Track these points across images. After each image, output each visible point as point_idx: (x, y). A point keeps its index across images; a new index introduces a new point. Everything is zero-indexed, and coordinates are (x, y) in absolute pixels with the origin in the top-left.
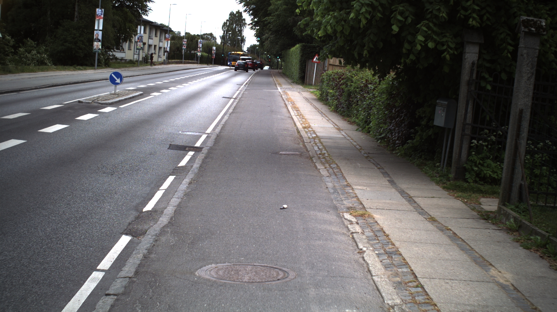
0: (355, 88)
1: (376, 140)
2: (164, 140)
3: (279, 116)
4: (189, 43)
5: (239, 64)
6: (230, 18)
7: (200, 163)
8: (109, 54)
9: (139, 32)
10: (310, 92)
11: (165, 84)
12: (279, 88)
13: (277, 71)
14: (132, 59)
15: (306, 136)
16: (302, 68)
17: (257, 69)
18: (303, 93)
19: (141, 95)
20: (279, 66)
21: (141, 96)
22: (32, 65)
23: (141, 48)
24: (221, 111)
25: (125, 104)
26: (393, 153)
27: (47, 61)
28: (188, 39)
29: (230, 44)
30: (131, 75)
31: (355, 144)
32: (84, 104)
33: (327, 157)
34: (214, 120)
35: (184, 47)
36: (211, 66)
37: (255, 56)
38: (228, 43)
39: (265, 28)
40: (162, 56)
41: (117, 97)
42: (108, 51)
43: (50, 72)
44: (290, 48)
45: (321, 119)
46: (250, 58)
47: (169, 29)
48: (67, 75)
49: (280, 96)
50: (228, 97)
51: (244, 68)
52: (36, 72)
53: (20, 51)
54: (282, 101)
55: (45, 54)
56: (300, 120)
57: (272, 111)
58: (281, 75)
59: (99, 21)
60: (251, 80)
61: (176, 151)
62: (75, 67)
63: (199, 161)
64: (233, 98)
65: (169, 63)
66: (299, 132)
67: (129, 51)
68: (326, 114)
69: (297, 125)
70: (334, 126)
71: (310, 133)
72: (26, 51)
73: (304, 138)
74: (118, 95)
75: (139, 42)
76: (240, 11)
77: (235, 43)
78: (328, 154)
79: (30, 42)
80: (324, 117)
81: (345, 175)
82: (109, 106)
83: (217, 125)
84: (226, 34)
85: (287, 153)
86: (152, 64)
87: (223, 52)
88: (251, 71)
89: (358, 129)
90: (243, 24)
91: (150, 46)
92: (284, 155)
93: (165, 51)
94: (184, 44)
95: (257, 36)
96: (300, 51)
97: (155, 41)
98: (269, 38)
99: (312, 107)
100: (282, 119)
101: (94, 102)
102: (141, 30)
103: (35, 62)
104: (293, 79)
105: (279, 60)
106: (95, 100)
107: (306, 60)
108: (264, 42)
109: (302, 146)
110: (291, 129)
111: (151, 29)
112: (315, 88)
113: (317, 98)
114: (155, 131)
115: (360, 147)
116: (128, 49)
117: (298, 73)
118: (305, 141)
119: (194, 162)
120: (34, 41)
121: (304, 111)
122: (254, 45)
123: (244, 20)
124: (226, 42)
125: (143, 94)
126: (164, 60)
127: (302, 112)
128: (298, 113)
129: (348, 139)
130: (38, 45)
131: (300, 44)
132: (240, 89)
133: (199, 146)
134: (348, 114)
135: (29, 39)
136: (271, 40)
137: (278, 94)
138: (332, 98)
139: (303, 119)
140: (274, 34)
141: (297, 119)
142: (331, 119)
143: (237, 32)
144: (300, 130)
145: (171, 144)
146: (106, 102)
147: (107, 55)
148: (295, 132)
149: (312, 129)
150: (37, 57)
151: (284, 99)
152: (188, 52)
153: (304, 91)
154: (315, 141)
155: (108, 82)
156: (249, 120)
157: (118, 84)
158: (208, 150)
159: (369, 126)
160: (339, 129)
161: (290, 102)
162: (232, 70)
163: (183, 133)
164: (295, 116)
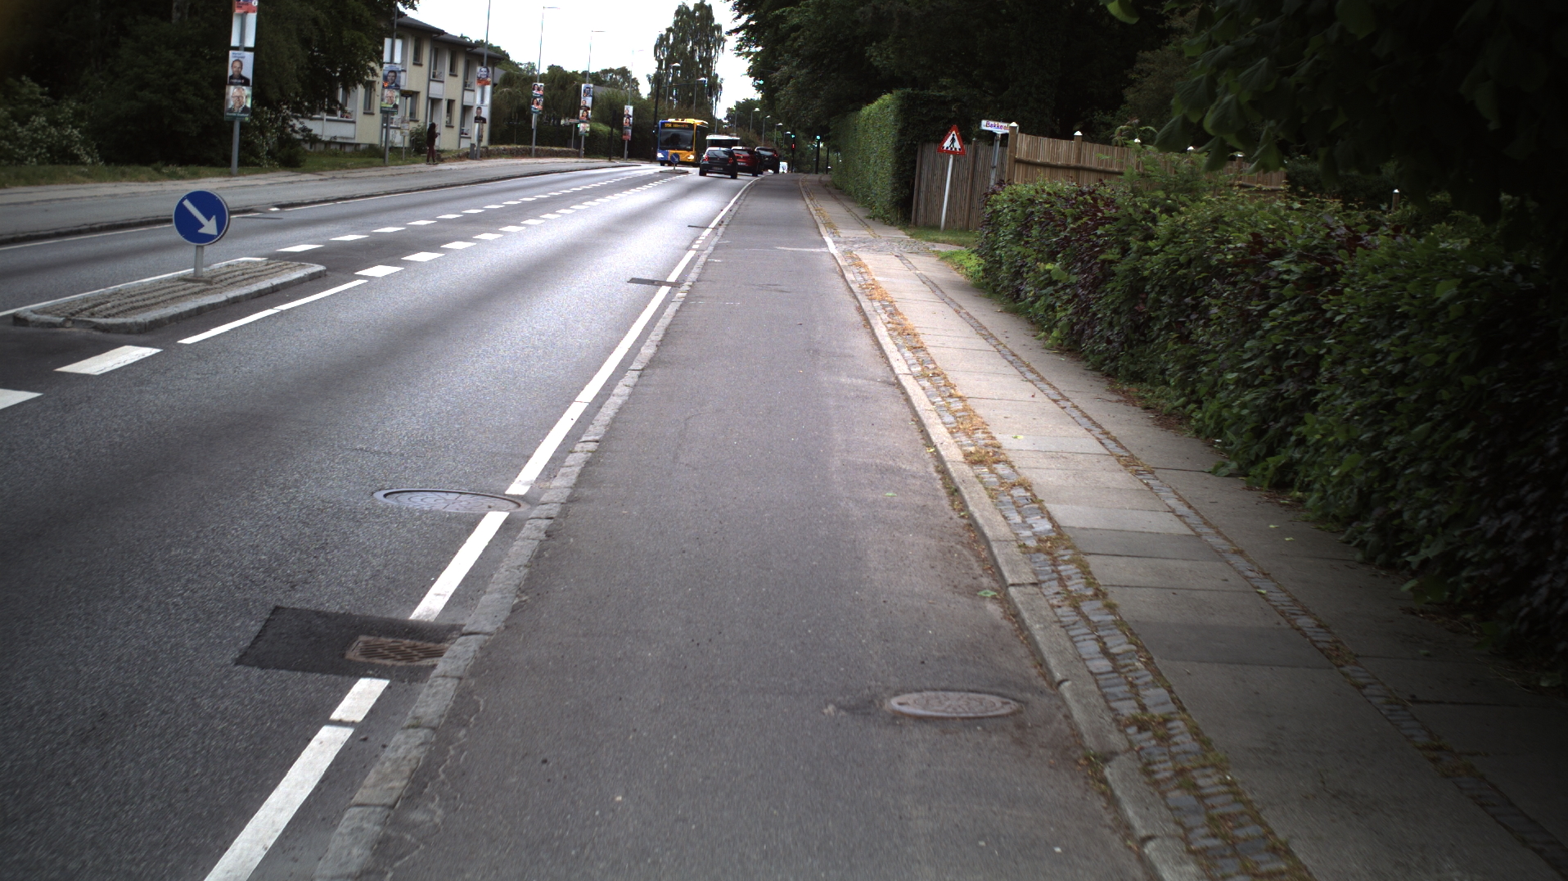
0: (1168, 262)
2: (259, 574)
3: (845, 380)
4: (554, 95)
5: (711, 155)
6: (676, 23)
8: (291, 127)
9: (386, 57)
10: (937, 253)
11: (439, 227)
12: (828, 240)
13: (813, 177)
14: (376, 141)
16: (903, 171)
17: (762, 173)
18: (915, 260)
19: (313, 277)
20: (822, 163)
21: (314, 283)
22: (32, 161)
23: (395, 106)
26: (1541, 691)
27: (78, 150)
28: (553, 82)
29: (676, 97)
30: (342, 195)
31: (1275, 594)
33: (1202, 767)
35: (538, 104)
36: (618, 163)
37: (751, 134)
38: (672, 95)
39: (778, 47)
40: (470, 133)
41: (196, 293)
44: (860, 109)
45: (1027, 396)
46: (735, 138)
47: (486, 52)
49: (834, 271)
50: (651, 278)
51: (729, 167)
54: (848, 298)
55: (73, 128)
56: (939, 401)
57: (814, 353)
58: (830, 193)
59: (243, 17)
62: (158, 170)
64: (668, 284)
65: (487, 154)
67: (368, 118)
68: (1033, 365)
69: (934, 438)
70: (1101, 443)
71: (1018, 508)
72: (14, 117)
74: (210, 283)
75: (388, 87)
77: (693, 96)
78: (1196, 735)
79: (28, 87)
80: (1032, 382)
84: (665, 69)
85: (935, 705)
86: (435, 157)
87: (655, 123)
88: (745, 179)
90: (715, 41)
91: (434, 102)
92: (918, 729)
93: (480, 119)
94: (536, 98)
95: (753, 73)
96: (896, 116)
97: (448, 88)
98: (790, 77)
99: (968, 330)
100: (863, 397)
101: (74, 322)
102: (395, 51)
103: (40, 154)
104: (871, 205)
105: (821, 145)
106: (82, 310)
107: (915, 145)
108: (777, 92)
109: (994, 610)
110: (911, 462)
111: (436, 54)
112: (950, 238)
113: (970, 282)
114: (251, 498)
115: (1319, 626)
116: (364, 113)
117: (889, 188)
118: (1006, 574)
119: (330, 823)
120: (42, 85)
121: (942, 350)
122: (747, 100)
123: (719, 28)
124: (665, 91)
125: (328, 273)
126: (473, 145)
127: (934, 358)
128: (922, 365)
129: (1218, 554)
130: (56, 95)
131: (897, 93)
132: (697, 242)
133: (432, 619)
134: (1132, 368)
135: (24, 78)
136: (799, 83)
137: (828, 263)
138: (1044, 291)
139: (951, 400)
140: (807, 67)
141: (926, 399)
142: (1066, 394)
143: (698, 64)
144: (957, 480)
145: (286, 603)
146: (130, 320)
147: (282, 129)
148: (937, 490)
149: (1012, 467)
150: (48, 136)
151: (852, 286)
152: (550, 121)
153: (917, 253)
154: (1061, 580)
155: (171, 233)
156: (718, 411)
157: (208, 238)
158: (460, 678)
159: (1280, 459)
160: (1136, 468)
161: (876, 304)
162: (682, 176)
163: (390, 501)
164: (909, 377)
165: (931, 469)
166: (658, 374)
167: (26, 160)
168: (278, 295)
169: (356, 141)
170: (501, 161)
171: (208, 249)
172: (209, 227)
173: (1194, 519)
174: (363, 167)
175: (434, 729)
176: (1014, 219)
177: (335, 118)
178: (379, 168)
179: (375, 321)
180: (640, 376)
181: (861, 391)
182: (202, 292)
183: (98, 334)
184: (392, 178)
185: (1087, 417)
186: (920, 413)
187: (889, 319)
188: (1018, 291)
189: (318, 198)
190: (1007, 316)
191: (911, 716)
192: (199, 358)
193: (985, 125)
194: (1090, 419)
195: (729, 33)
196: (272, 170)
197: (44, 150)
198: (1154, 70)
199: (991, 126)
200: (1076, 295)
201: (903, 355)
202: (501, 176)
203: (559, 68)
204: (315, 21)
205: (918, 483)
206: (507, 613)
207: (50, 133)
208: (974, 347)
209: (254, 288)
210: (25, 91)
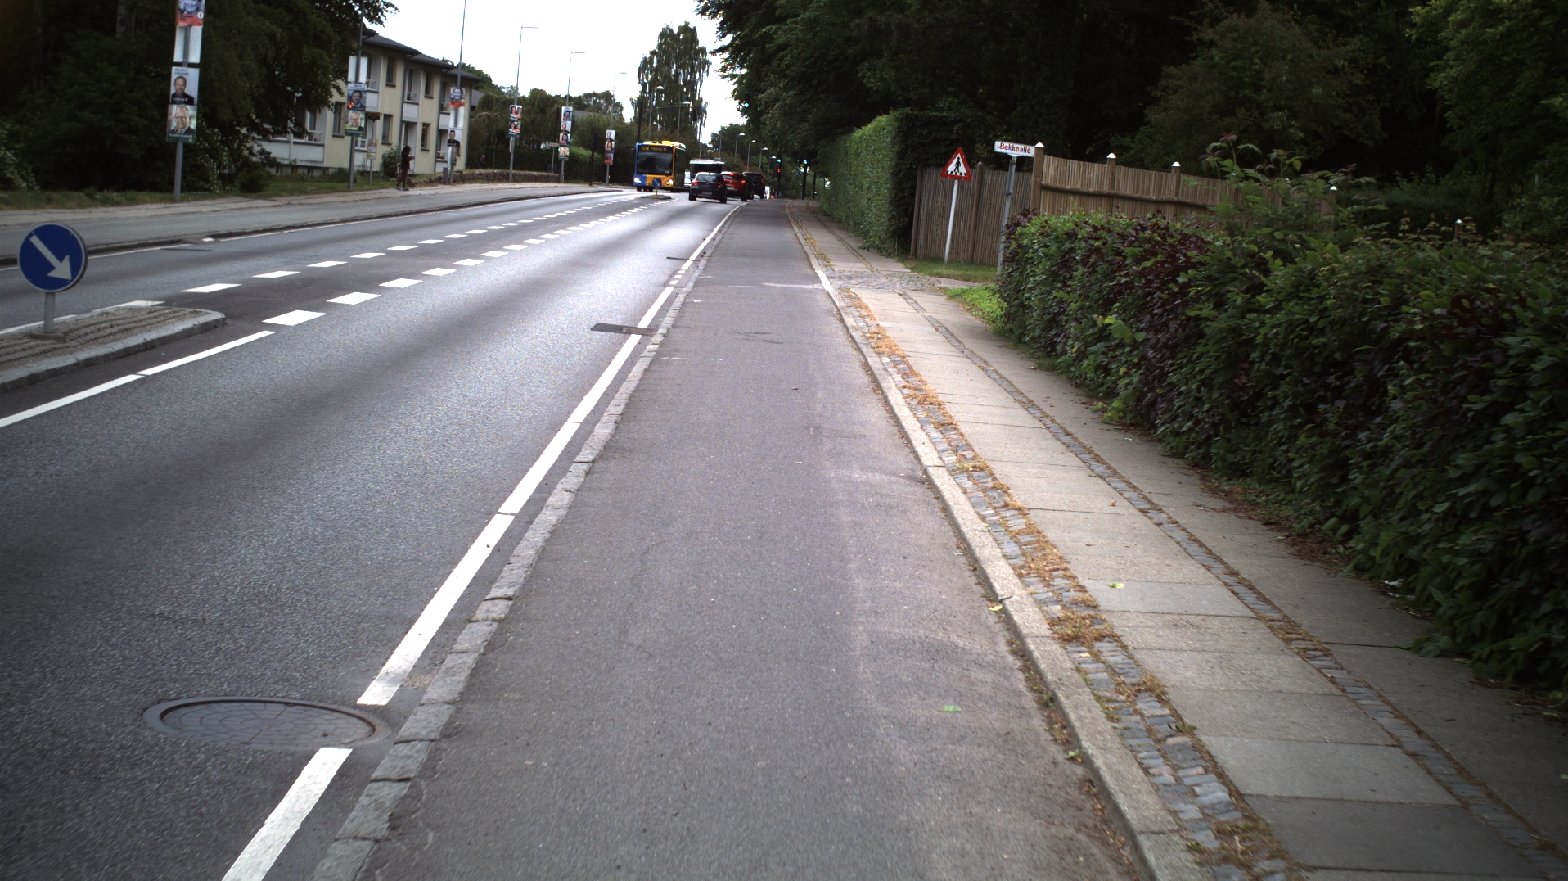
4: (534, 118)
6: (660, 46)
8: (248, 149)
9: (351, 76)
10: (945, 291)
12: (821, 274)
13: (800, 203)
16: (902, 198)
20: (808, 189)
23: (360, 129)
28: (533, 105)
29: (660, 122)
35: (515, 128)
36: (599, 188)
37: (736, 159)
38: (655, 119)
39: (764, 68)
44: (850, 132)
46: (719, 163)
47: (459, 72)
49: (830, 313)
50: (619, 323)
51: (718, 192)
55: (6, 149)
58: (818, 220)
59: (187, 30)
60: (720, 236)
62: (91, 196)
64: (639, 332)
65: (461, 179)
67: (337, 141)
75: (354, 109)
76: (691, 26)
77: (677, 120)
84: (650, 92)
86: (405, 181)
88: (734, 204)
90: (699, 64)
91: (409, 126)
93: (456, 143)
94: (513, 121)
95: (739, 95)
96: (894, 138)
97: (423, 111)
98: (777, 100)
102: (358, 69)
104: (864, 234)
105: (808, 170)
107: (915, 170)
108: (763, 115)
110: (970, 634)
111: (411, 75)
112: (956, 272)
113: (991, 327)
116: (334, 136)
117: (886, 216)
121: (978, 428)
122: (731, 125)
123: (703, 51)
124: (648, 117)
125: (227, 321)
126: (446, 169)
127: (970, 442)
128: (956, 451)
131: (894, 114)
132: (677, 277)
136: (785, 105)
137: (823, 303)
139: (1008, 513)
140: (794, 88)
141: (972, 511)
142: (1155, 500)
143: (682, 87)
144: (1049, 677)
147: (237, 152)
148: (1019, 694)
149: (1124, 648)
151: (853, 334)
152: (529, 144)
153: (921, 290)
157: (60, 284)
160: (1302, 645)
161: (886, 360)
162: (664, 202)
163: (166, 726)
164: (942, 471)
165: (1003, 648)
166: (613, 470)
168: (152, 353)
169: (325, 165)
170: (477, 186)
172: (62, 269)
173: (1440, 764)
174: (324, 193)
176: (1048, 257)
177: (303, 141)
178: (341, 194)
181: (882, 495)
182: (46, 353)
184: (354, 204)
185: (1196, 541)
186: (968, 536)
187: (904, 383)
188: (1053, 345)
189: (262, 226)
190: (1043, 375)
193: (999, 147)
194: (1200, 544)
195: (714, 53)
196: (225, 194)
198: (1180, 87)
199: (1006, 148)
200: (1144, 358)
201: (928, 435)
202: (472, 202)
203: (542, 92)
204: (272, 37)
205: (989, 679)
208: (1015, 423)
209: (119, 346)
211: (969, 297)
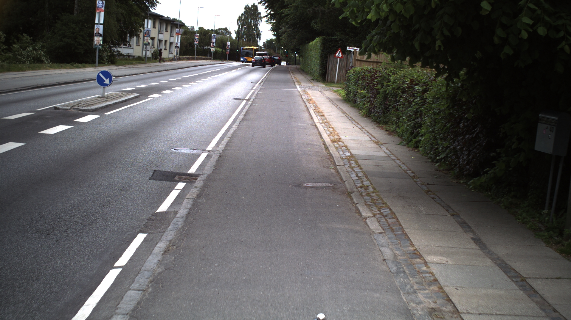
0: (393, 89)
1: (430, 161)
2: (148, 164)
3: (299, 124)
4: (202, 38)
5: (256, 59)
6: (245, 12)
7: (189, 206)
8: (113, 50)
9: (146, 26)
10: (333, 90)
11: (170, 83)
12: (298, 86)
13: (294, 66)
14: (140, 55)
15: (337, 154)
16: (323, 64)
17: (275, 65)
18: (326, 92)
19: (136, 97)
20: (297, 62)
21: (137, 99)
22: (27, 63)
23: (149, 43)
24: (230, 117)
25: (113, 110)
26: (460, 183)
27: (43, 59)
28: (201, 33)
29: (245, 38)
30: (134, 73)
31: (404, 167)
32: (60, 111)
33: (373, 193)
34: (220, 130)
35: (197, 42)
36: (225, 62)
37: (272, 51)
38: (243, 37)
39: (281, 21)
40: (173, 52)
41: (104, 101)
42: (113, 47)
43: (42, 71)
44: (309, 43)
45: (352, 128)
47: (179, 23)
48: (60, 73)
49: (299, 96)
50: (240, 98)
51: (262, 64)
52: (25, 71)
53: (14, 47)
54: (303, 103)
55: (41, 51)
56: (326, 129)
57: (291, 117)
58: (299, 72)
59: (99, 13)
60: (267, 76)
61: (160, 182)
62: (72, 65)
63: (188, 203)
64: (246, 100)
65: (180, 59)
66: (327, 148)
67: (138, 47)
68: (356, 120)
69: (323, 137)
70: (370, 138)
71: (343, 151)
72: (21, 47)
73: (335, 159)
74: (107, 98)
75: (146, 36)
76: (256, 5)
77: (251, 38)
78: (373, 188)
79: (26, 37)
80: (355, 124)
81: (407, 231)
82: (91, 113)
83: (222, 139)
84: (241, 28)
85: (315, 185)
86: (162, 60)
87: (238, 48)
88: (268, 67)
89: (402, 142)
90: (259, 18)
91: (160, 41)
92: (310, 189)
93: (176, 47)
94: (196, 39)
95: (273, 30)
96: (321, 45)
97: (165, 36)
98: (285, 32)
99: (338, 111)
100: (304, 128)
101: (73, 109)
102: (149, 24)
103: (30, 60)
104: (313, 75)
105: (297, 55)
106: (75, 105)
107: (327, 55)
108: (281, 36)
109: (333, 171)
110: (316, 143)
111: (161, 24)
112: (336, 86)
113: (342, 98)
114: (140, 149)
115: (412, 172)
116: (136, 45)
117: (318, 69)
118: (337, 163)
119: (181, 204)
120: (30, 37)
121: (329, 116)
122: (270, 39)
123: (260, 14)
124: (241, 37)
125: (140, 96)
126: (174, 56)
127: (327, 118)
128: (323, 120)
129: (393, 160)
130: (34, 41)
131: (321, 37)
132: (254, 87)
133: (193, 173)
134: (385, 120)
135: (24, 34)
136: (288, 33)
137: (297, 93)
138: (362, 100)
139: (330, 128)
140: (291, 28)
141: (323, 128)
142: (364, 127)
143: (253, 26)
145: (157, 169)
146: (89, 108)
147: (111, 51)
148: (323, 148)
149: (343, 143)
150: (33, 54)
151: (304, 100)
152: (200, 47)
153: (326, 90)
154: (350, 164)
155: (96, 83)
156: (263, 131)
157: (107, 85)
158: (204, 181)
159: (416, 140)
160: (378, 143)
161: (311, 105)
162: (248, 66)
163: (176, 151)
164: (319, 124)
165: (322, 144)
166: (245, 123)
167: (26, 62)
169: (134, 55)
170: (185, 62)
171: (107, 88)
172: (107, 81)
173: (389, 153)
174: (138, 64)
175: (200, 188)
176: (354, 78)
177: (127, 47)
178: (143, 64)
179: (159, 109)
180: (240, 123)
183: (81, 112)
184: (148, 67)
186: (320, 132)
187: (314, 109)
190: (352, 108)
191: (309, 187)
192: (112, 118)
193: (348, 48)
194: (369, 133)
195: (264, 16)
197: (31, 59)
199: (350, 49)
200: (370, 100)
201: (318, 118)
202: (185, 67)
203: (203, 28)
204: (122, 14)
205: (317, 147)
206: (212, 171)
207: (34, 53)
210: (25, 39)
211: (339, 92)
